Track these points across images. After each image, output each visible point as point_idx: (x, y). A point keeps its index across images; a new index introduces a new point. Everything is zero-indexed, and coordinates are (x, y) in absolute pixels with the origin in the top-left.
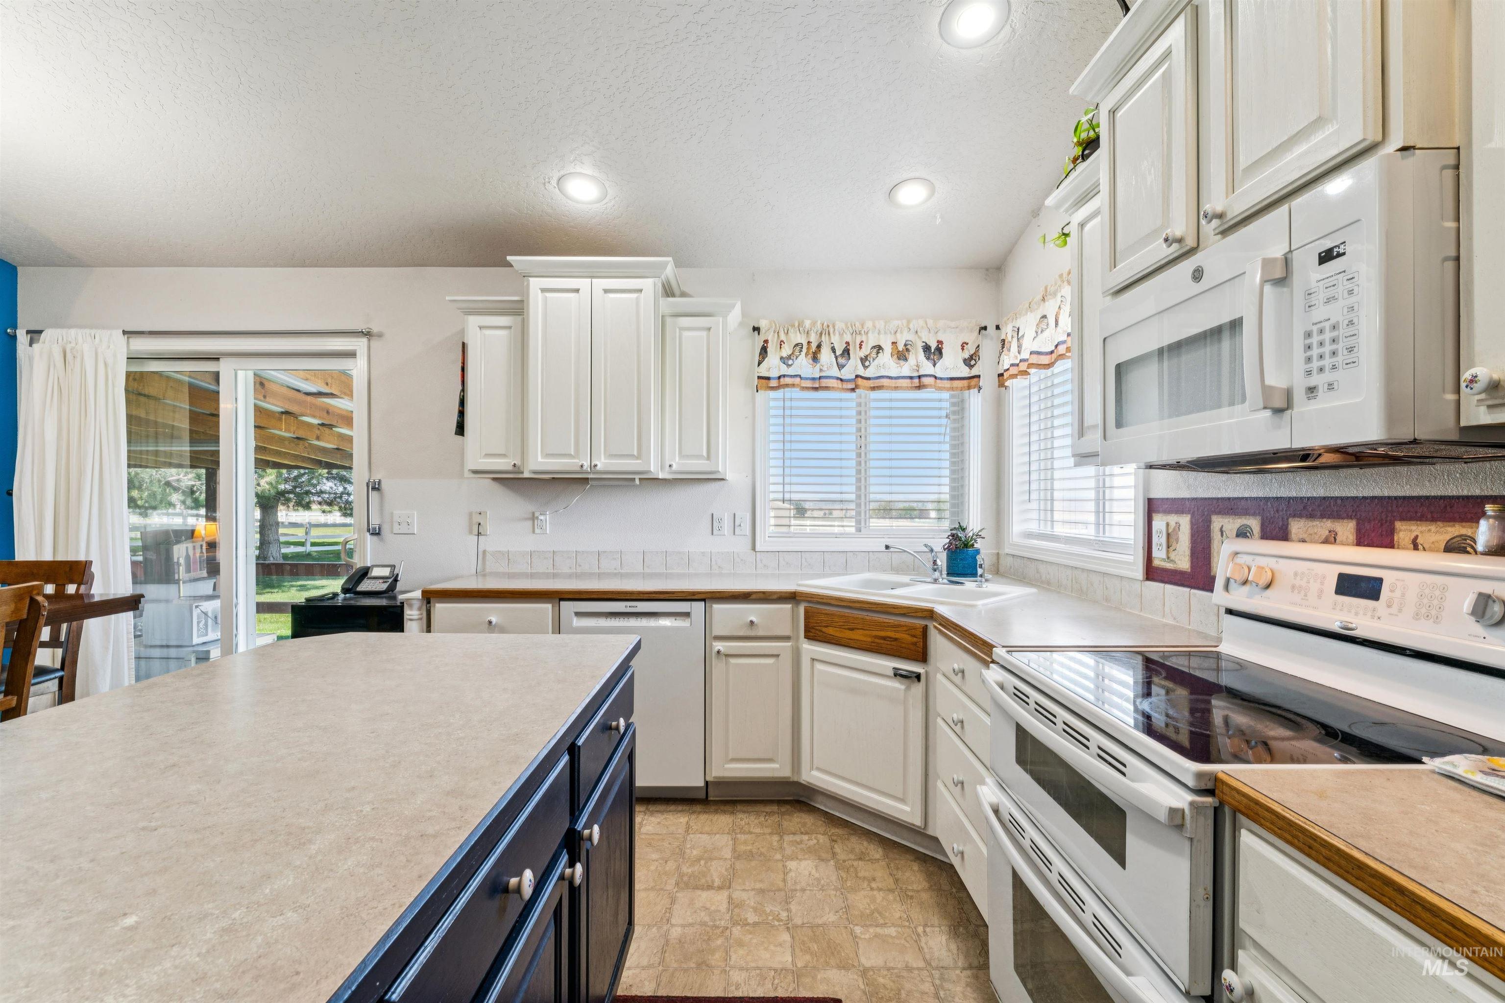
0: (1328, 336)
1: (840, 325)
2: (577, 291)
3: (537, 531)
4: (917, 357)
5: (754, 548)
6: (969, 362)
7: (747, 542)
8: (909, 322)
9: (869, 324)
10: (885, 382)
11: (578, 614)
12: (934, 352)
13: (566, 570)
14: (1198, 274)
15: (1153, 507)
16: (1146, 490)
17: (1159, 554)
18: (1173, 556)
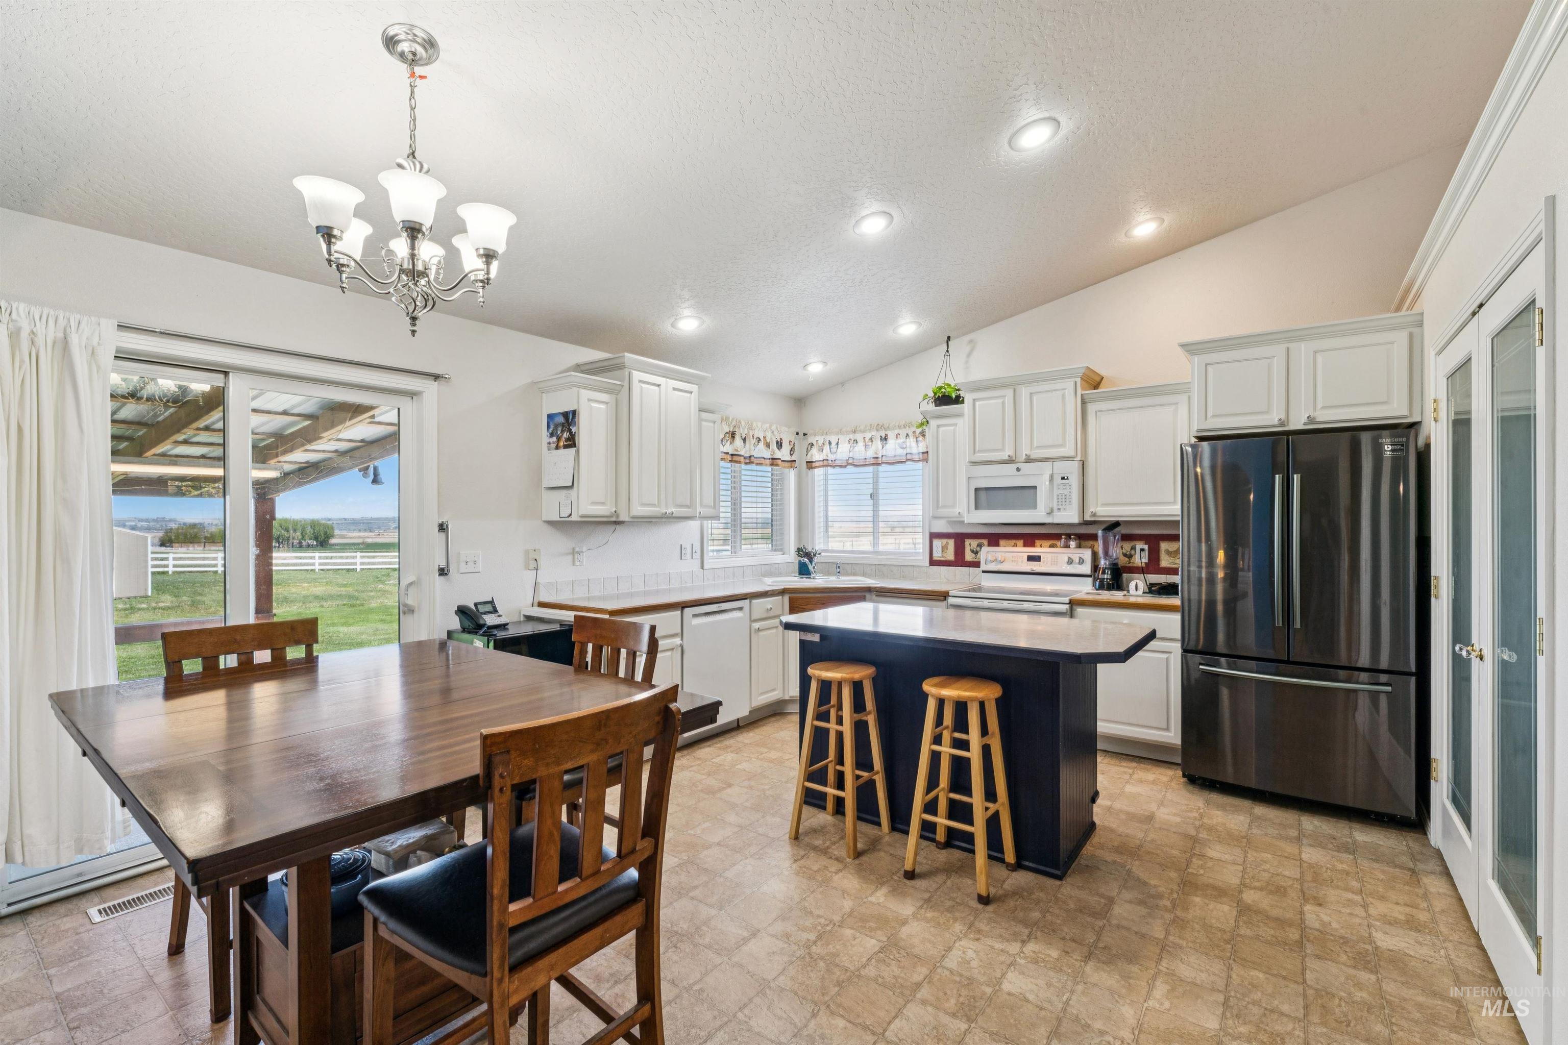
0: (1064, 497)
1: (743, 423)
2: (659, 386)
3: (577, 563)
4: (774, 446)
5: (702, 567)
6: (792, 451)
7: (699, 562)
8: (771, 426)
9: (754, 424)
10: (762, 461)
11: (695, 616)
12: (779, 445)
13: (597, 594)
14: (1018, 470)
15: (933, 536)
16: (930, 529)
17: (937, 555)
18: (945, 555)
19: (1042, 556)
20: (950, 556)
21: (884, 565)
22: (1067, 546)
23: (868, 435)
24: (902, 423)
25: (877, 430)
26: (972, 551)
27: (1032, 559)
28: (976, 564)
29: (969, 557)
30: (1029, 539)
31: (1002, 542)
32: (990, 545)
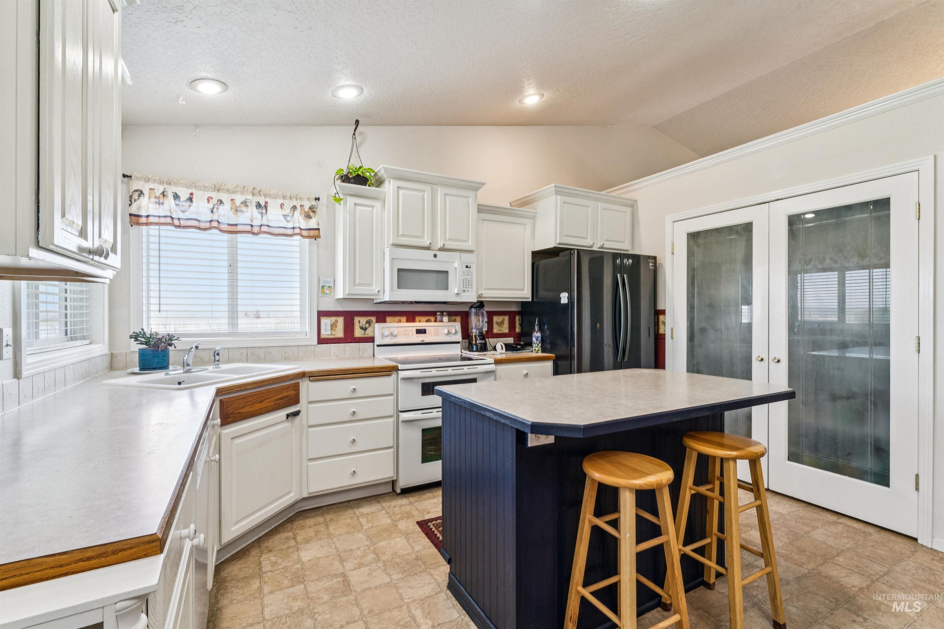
0: (467, 281)
14: (435, 256)
15: (321, 314)
16: (318, 307)
17: (326, 333)
18: (333, 333)
19: (427, 329)
20: (340, 333)
21: (260, 348)
22: (442, 321)
23: (239, 199)
24: (288, 194)
25: (253, 194)
26: (362, 328)
27: (419, 332)
28: (371, 340)
29: (358, 333)
30: (411, 316)
31: (388, 319)
32: (378, 321)
